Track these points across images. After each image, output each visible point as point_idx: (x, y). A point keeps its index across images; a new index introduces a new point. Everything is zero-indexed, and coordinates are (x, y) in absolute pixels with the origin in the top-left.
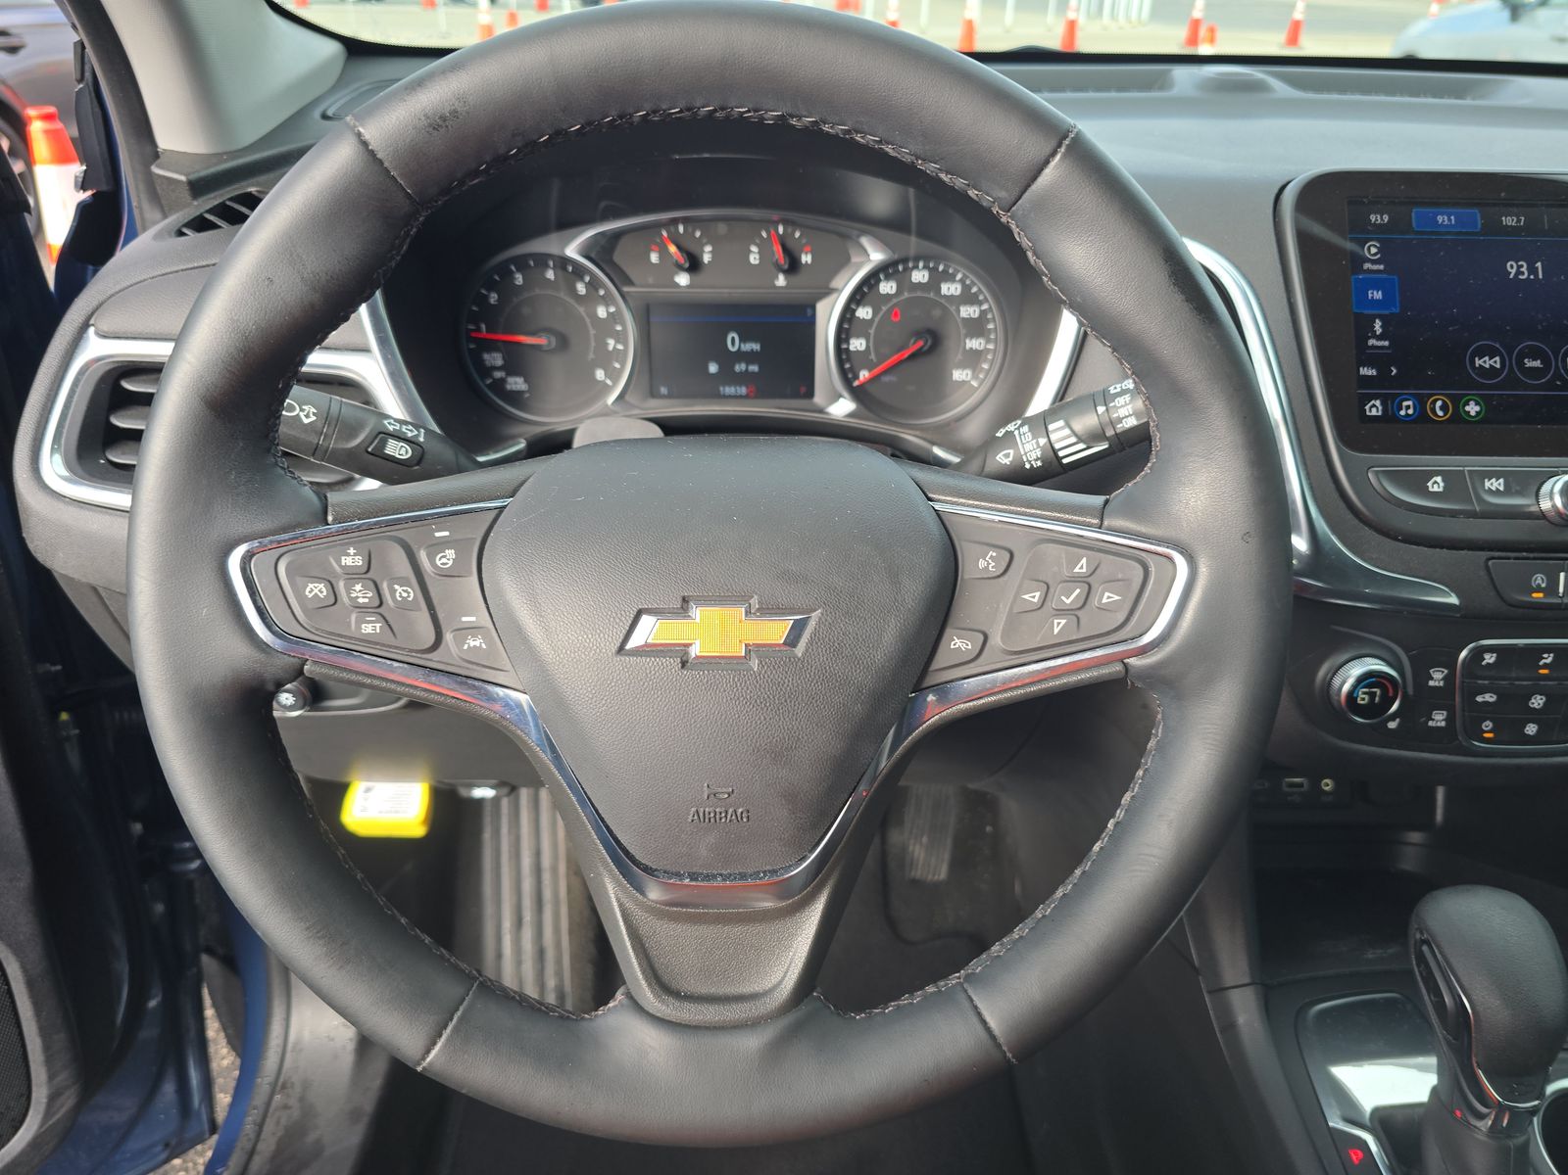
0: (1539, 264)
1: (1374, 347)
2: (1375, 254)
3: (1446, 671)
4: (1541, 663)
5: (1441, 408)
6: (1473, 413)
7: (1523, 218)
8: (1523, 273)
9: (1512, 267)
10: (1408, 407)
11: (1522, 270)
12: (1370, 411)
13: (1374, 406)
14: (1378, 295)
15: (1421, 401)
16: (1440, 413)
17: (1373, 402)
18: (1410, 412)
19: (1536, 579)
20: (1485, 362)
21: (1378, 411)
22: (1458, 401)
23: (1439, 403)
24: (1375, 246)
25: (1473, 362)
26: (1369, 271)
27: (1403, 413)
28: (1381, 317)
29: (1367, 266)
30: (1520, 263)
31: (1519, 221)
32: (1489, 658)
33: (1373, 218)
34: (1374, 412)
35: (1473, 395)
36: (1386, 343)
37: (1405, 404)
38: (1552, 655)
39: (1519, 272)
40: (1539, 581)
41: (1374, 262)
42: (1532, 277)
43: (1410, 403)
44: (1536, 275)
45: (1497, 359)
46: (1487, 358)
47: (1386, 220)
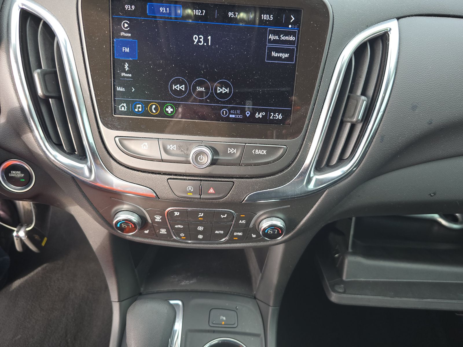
0: (209, 38)
1: (124, 77)
2: (127, 28)
3: (161, 217)
4: (199, 216)
5: (155, 109)
6: (170, 112)
7: (204, 11)
8: (201, 42)
9: (196, 38)
10: (139, 107)
11: (200, 40)
12: (121, 109)
13: (123, 106)
14: (127, 50)
15: (145, 105)
16: (154, 111)
17: (123, 104)
18: (140, 110)
19: (189, 188)
20: (177, 87)
21: (125, 109)
22: (162, 105)
23: (154, 106)
24: (127, 23)
25: (171, 87)
26: (124, 37)
27: (136, 110)
28: (128, 62)
29: (122, 34)
30: (200, 36)
31: (202, 12)
32: (176, 214)
33: (126, 7)
34: (123, 109)
35: (170, 103)
36: (130, 75)
37: (138, 106)
38: (203, 214)
39: (199, 41)
40: (190, 189)
41: (126, 32)
42: (205, 44)
43: (140, 105)
44: (208, 43)
45: (184, 86)
46: (178, 85)
47: (133, 9)
